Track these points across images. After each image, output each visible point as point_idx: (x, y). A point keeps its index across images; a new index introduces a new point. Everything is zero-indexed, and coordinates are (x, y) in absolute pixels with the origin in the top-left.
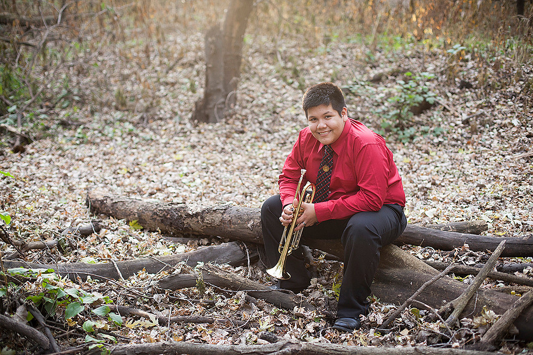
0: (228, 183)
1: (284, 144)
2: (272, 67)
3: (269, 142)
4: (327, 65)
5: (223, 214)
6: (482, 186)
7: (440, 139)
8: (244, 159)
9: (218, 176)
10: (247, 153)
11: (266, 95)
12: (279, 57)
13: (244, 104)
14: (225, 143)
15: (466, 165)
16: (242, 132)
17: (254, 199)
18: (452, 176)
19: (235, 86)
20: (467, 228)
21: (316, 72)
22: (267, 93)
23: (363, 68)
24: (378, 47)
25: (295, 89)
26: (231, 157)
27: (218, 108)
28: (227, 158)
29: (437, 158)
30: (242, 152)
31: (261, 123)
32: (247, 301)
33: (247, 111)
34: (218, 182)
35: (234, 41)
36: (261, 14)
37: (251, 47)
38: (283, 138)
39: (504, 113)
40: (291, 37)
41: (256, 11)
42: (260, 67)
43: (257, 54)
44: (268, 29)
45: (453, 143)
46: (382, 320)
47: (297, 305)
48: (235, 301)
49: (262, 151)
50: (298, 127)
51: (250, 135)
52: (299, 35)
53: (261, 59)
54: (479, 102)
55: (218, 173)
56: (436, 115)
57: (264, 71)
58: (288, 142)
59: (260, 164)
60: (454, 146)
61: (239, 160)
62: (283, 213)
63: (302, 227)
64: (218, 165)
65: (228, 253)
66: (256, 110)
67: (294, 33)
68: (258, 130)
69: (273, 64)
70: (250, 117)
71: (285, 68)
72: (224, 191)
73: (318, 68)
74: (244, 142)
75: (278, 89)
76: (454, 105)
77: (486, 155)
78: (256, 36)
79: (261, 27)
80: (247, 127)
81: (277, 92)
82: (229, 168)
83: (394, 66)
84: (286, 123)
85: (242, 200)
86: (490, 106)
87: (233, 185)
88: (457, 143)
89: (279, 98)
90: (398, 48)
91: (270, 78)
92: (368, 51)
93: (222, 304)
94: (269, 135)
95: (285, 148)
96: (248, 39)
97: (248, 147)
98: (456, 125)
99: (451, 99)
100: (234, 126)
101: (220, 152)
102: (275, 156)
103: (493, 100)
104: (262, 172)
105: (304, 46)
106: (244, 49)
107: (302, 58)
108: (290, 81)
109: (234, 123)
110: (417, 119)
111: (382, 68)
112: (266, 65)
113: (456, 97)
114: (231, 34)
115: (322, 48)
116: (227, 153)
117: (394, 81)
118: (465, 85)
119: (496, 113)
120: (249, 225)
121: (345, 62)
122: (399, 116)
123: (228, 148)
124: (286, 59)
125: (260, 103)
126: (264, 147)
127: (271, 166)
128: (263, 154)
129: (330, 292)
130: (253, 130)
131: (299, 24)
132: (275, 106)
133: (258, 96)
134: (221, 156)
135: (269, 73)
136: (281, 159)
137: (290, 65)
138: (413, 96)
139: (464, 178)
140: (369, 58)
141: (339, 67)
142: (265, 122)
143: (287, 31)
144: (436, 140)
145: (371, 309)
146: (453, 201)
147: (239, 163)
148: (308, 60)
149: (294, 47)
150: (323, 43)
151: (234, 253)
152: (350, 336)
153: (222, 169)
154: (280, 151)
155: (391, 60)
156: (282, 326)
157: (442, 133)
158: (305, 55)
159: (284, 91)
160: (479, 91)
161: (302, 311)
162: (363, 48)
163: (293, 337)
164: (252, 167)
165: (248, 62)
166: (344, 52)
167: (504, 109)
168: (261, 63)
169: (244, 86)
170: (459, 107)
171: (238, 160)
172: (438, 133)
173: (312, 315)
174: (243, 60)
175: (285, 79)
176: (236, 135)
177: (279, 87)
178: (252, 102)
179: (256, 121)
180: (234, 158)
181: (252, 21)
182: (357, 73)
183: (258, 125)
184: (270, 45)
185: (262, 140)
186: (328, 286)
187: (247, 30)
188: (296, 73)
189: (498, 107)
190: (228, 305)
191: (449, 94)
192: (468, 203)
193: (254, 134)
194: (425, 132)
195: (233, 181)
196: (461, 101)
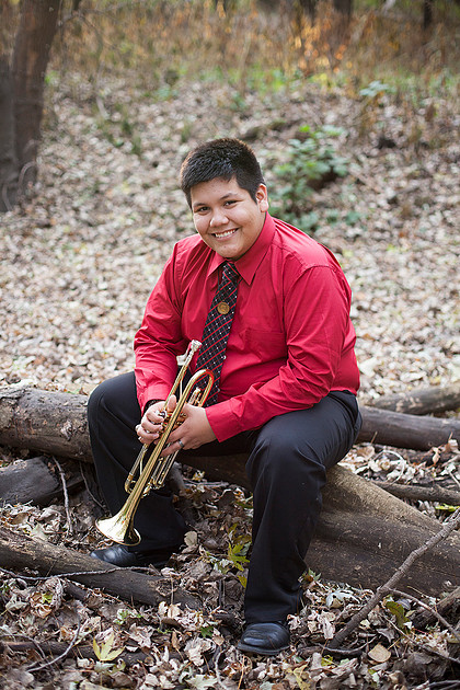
0: (26, 320)
1: (115, 244)
2: (90, 121)
3: (91, 241)
4: (173, 115)
5: (14, 407)
6: (436, 311)
7: (358, 230)
8: (52, 273)
9: (10, 307)
10: (56, 262)
11: (83, 165)
12: (100, 104)
13: (50, 179)
14: (20, 245)
15: (403, 272)
16: (48, 226)
17: (70, 349)
18: (384, 292)
19: (34, 153)
20: (440, 400)
21: (158, 127)
22: (83, 160)
23: (229, 119)
24: (249, 86)
25: (127, 153)
26: (30, 270)
27: (8, 190)
28: (24, 272)
29: (357, 262)
30: (49, 261)
31: (76, 210)
32: (69, 596)
33: (55, 191)
34: (11, 317)
35: (29, 81)
36: (69, 39)
37: (57, 90)
38: (112, 235)
39: (449, 187)
40: (117, 75)
41: (63, 35)
42: (71, 121)
43: (67, 101)
44: (83, 63)
45: (378, 235)
46: (332, 630)
47: (165, 598)
48: (44, 599)
49: (80, 258)
50: (135, 215)
51: (60, 230)
52: (129, 71)
53: (73, 108)
54: (409, 170)
55: (9, 300)
56: (347, 192)
57: (78, 127)
58: (121, 240)
59: (78, 282)
60: (379, 240)
61: (44, 276)
62: (144, 420)
63: (176, 449)
64: (10, 286)
65: (27, 482)
66: (69, 189)
67: (121, 68)
68: (73, 222)
69: (92, 115)
70: (59, 200)
71: (110, 122)
72: (20, 337)
73: (160, 120)
74: (52, 243)
75: (100, 155)
76: (372, 175)
77: (429, 254)
78: (63, 74)
79: (72, 58)
80: (55, 217)
81: (99, 160)
82: (29, 291)
83: (276, 116)
84: (116, 209)
85: (51, 352)
86: (425, 175)
87: (35, 322)
88: (384, 236)
89: (103, 170)
90: (279, 88)
91: (87, 137)
92: (234, 94)
93: (20, 605)
94: (90, 229)
95: (116, 251)
96: (52, 78)
97: (58, 252)
98: (379, 206)
99: (366, 166)
100: (36, 218)
101: (14, 262)
102: (101, 267)
103: (429, 166)
104: (82, 296)
105: (138, 87)
106: (46, 94)
107: (135, 104)
108: (119, 141)
109: (34, 212)
110: (317, 198)
111: (258, 120)
112: (81, 118)
113: (373, 162)
114: (25, 70)
115: (164, 90)
116: (24, 263)
117: (276, 138)
118: (386, 144)
119: (436, 186)
120: (63, 430)
121: (202, 110)
122: (292, 195)
123: (26, 254)
124: (112, 107)
125: (73, 177)
126: (83, 251)
127: (97, 285)
128: (82, 262)
129: (224, 562)
130: (64, 222)
131: (129, 53)
132: (98, 183)
133: (70, 168)
134: (14, 268)
135: (86, 131)
136: (112, 271)
137: (117, 116)
138: (312, 162)
139: (404, 295)
140: (237, 103)
141: (192, 118)
142: (83, 209)
143: (110, 65)
144: (351, 232)
145: (308, 601)
146: (398, 340)
147: (43, 280)
148: (144, 109)
149: (122, 89)
150: (166, 81)
151: (38, 480)
152: (274, 668)
153: (18, 293)
154: (110, 257)
155: (271, 105)
156: (138, 651)
157: (359, 220)
158: (140, 100)
159: (109, 157)
160: (407, 153)
161: (173, 612)
162: (226, 87)
163: (163, 678)
164: (66, 288)
165: (53, 113)
166: (199, 96)
167: (448, 180)
168: (72, 115)
169: (49, 150)
170: (379, 178)
171: (42, 275)
172: (353, 220)
173: (196, 620)
174: (45, 112)
175: (110, 138)
176: (39, 231)
177: (102, 151)
178: (61, 176)
179: (69, 208)
180: (37, 271)
181: (58, 49)
182: (220, 127)
183: (72, 213)
184: (86, 86)
185: (78, 238)
186: (220, 552)
187: (50, 65)
188: (127, 130)
189: (438, 177)
190: (29, 606)
191: (363, 158)
192: (422, 342)
193: (65, 229)
194: (332, 220)
195: (35, 315)
196: (382, 168)
